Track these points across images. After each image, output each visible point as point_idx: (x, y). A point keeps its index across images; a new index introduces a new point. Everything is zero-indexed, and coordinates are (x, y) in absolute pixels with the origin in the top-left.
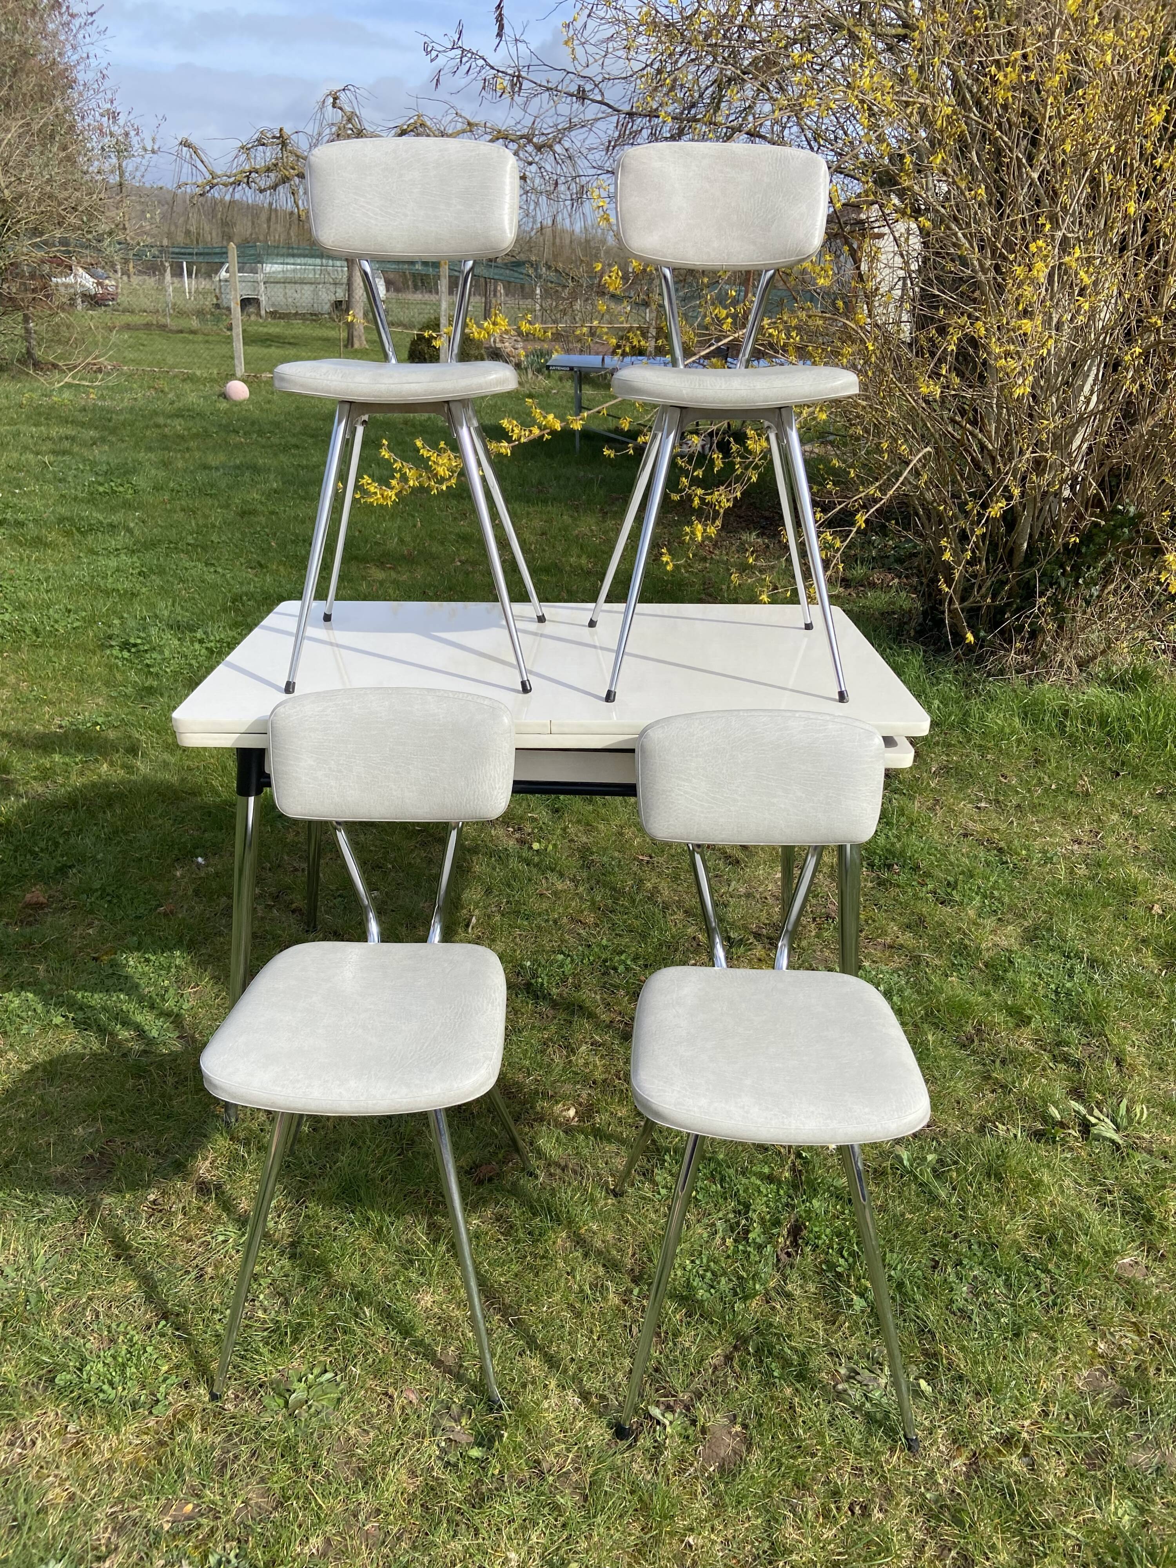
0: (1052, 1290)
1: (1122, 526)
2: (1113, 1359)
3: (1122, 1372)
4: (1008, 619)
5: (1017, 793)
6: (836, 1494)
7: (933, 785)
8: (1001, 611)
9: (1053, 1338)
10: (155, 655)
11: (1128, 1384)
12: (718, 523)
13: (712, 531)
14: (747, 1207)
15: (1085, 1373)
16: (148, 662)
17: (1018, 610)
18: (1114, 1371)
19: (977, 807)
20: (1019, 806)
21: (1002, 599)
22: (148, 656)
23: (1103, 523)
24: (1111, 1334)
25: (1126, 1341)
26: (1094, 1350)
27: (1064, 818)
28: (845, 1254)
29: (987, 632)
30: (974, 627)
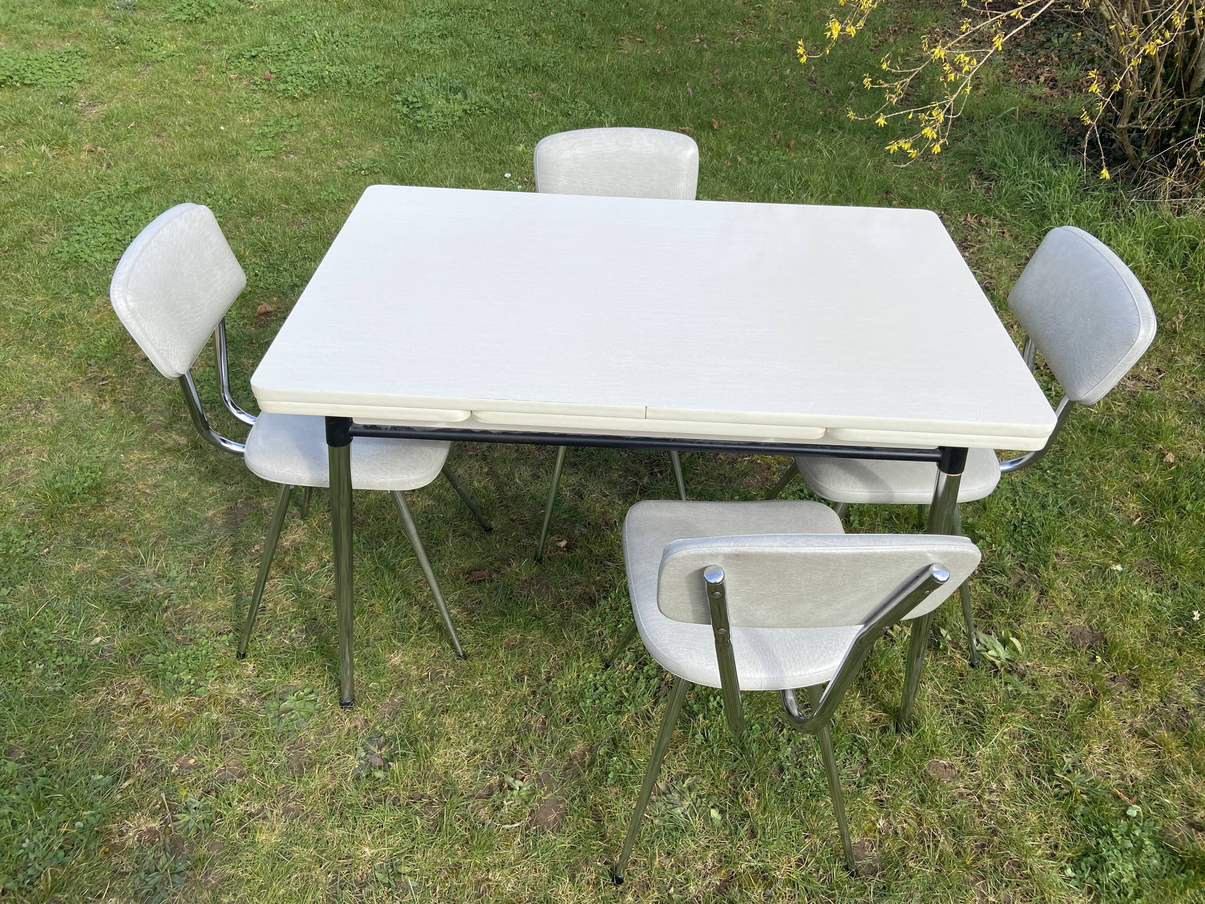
12: (860, 24)
13: (851, 31)
21: (1166, 124)
29: (1150, 154)
30: (1139, 147)
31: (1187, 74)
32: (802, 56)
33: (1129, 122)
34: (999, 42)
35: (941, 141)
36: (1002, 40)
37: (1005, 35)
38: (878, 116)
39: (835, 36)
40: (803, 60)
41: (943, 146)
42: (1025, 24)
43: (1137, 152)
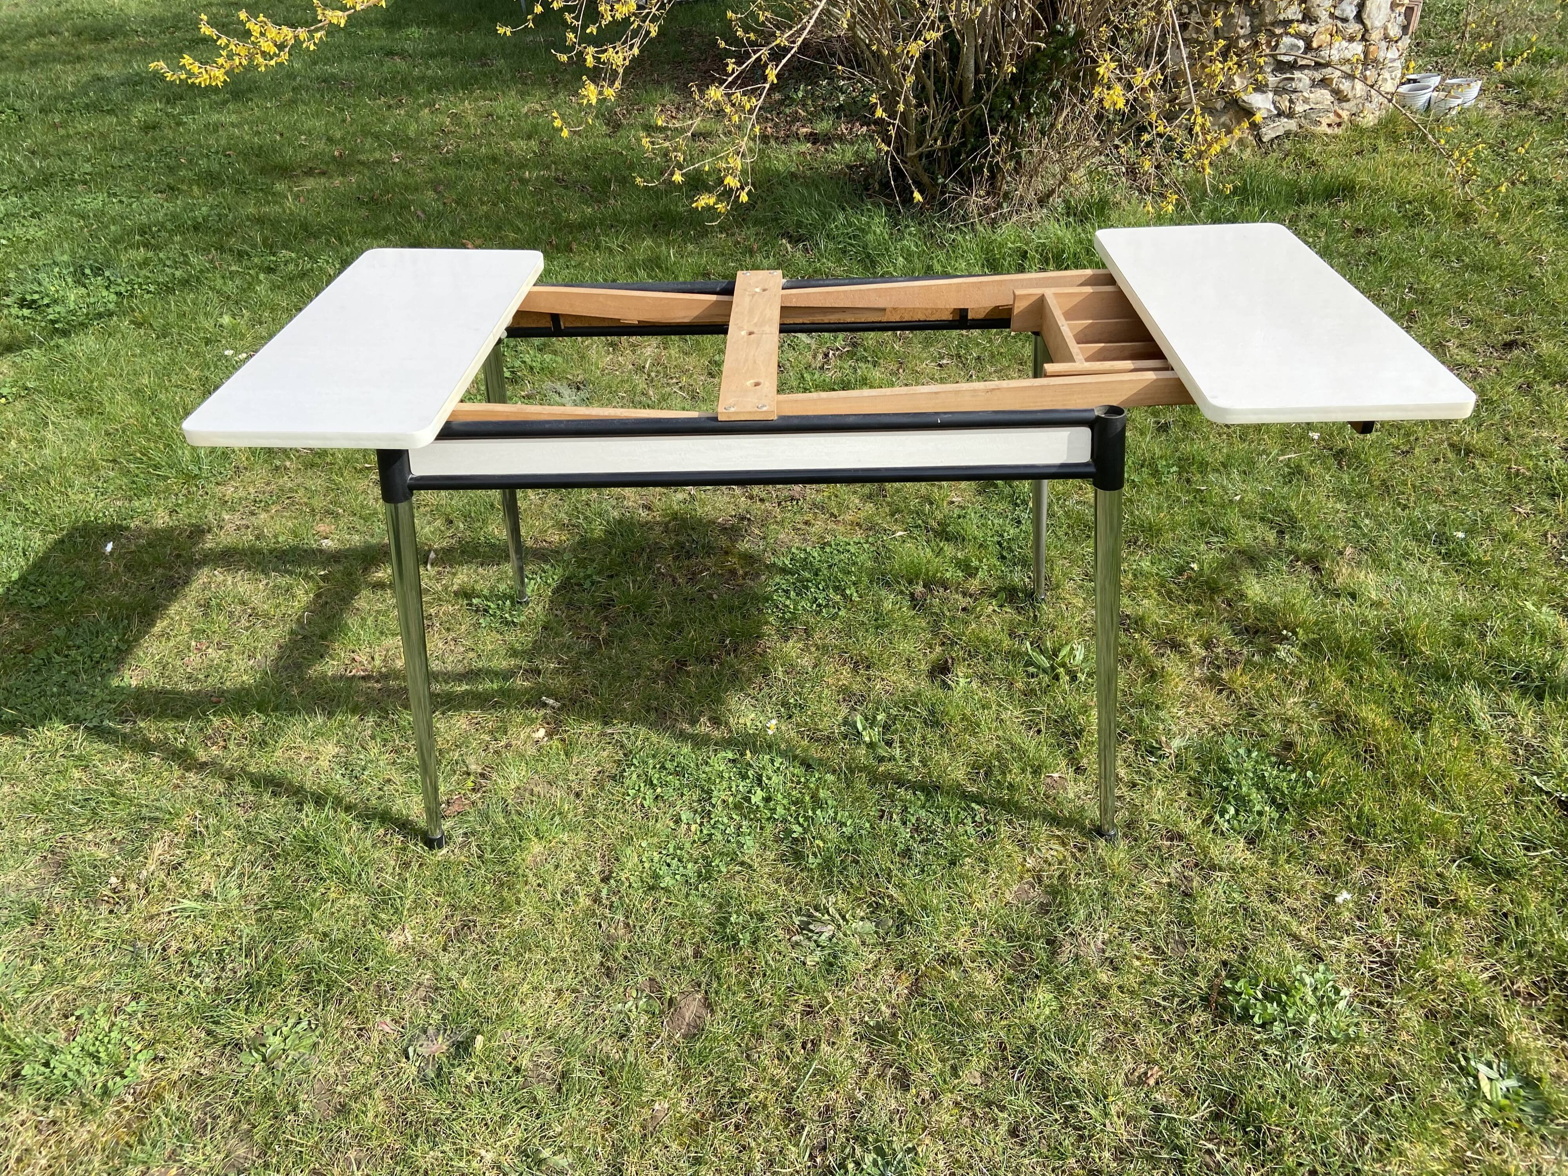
0: (986, 820)
1: (1064, 47)
2: (1040, 871)
3: (1047, 882)
4: (964, 160)
5: (978, 344)
6: (788, 1037)
7: (897, 348)
8: (956, 152)
9: (986, 862)
10: (58, 309)
11: (1053, 892)
12: (617, 84)
13: (610, 93)
14: (709, 792)
15: (1015, 888)
16: (51, 317)
17: (974, 149)
18: (1040, 881)
19: (940, 366)
20: (979, 358)
21: (955, 139)
22: (50, 310)
23: (1043, 45)
24: (1038, 849)
25: (1052, 852)
26: (1023, 866)
27: (1021, 364)
28: (801, 820)
29: (945, 178)
30: (933, 173)
31: (956, 87)
32: (561, 130)
33: (918, 147)
34: (772, 74)
35: (747, 190)
36: (775, 72)
37: (777, 66)
38: (672, 174)
39: (594, 101)
40: (565, 133)
41: (749, 194)
42: (792, 52)
43: (932, 179)
